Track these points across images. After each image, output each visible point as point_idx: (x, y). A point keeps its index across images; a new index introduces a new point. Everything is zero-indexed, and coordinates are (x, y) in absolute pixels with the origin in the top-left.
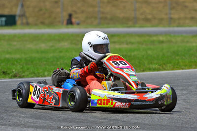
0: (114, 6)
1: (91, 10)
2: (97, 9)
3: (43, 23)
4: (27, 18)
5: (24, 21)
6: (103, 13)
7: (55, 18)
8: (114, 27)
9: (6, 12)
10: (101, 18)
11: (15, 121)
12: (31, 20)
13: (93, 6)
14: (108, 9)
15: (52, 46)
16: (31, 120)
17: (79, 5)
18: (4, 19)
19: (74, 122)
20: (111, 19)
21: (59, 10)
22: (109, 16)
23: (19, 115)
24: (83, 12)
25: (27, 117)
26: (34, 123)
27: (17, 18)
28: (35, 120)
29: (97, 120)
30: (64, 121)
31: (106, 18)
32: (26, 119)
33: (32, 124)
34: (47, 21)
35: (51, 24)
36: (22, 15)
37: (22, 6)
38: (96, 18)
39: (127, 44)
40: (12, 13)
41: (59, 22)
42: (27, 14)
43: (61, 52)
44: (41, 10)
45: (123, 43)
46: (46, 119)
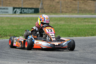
0: (85, 4)
1: (74, 6)
2: (77, 6)
3: (51, 12)
4: (44, 10)
5: (43, 11)
6: (80, 8)
7: (57, 10)
8: (85, 15)
9: (35, 7)
10: (79, 10)
11: (40, 58)
12: (46, 11)
13: (75, 4)
14: (83, 6)
15: (56, 23)
16: (47, 58)
17: (69, 4)
18: (33, 10)
19: (67, 59)
20: (84, 11)
21: (59, 6)
22: (83, 9)
23: (41, 55)
24: (70, 7)
25: (45, 56)
26: (48, 59)
27: (40, 10)
28: (49, 58)
29: (78, 58)
30: (62, 58)
31: (81, 10)
32: (45, 57)
33: (48, 60)
34: (53, 11)
35: (56, 13)
36: (42, 8)
37: (42, 4)
38: (76, 10)
39: (92, 23)
40: (37, 7)
41: (59, 12)
42: (44, 8)
43: (60, 26)
44: (51, 6)
45: (89, 22)
46: (54, 57)
